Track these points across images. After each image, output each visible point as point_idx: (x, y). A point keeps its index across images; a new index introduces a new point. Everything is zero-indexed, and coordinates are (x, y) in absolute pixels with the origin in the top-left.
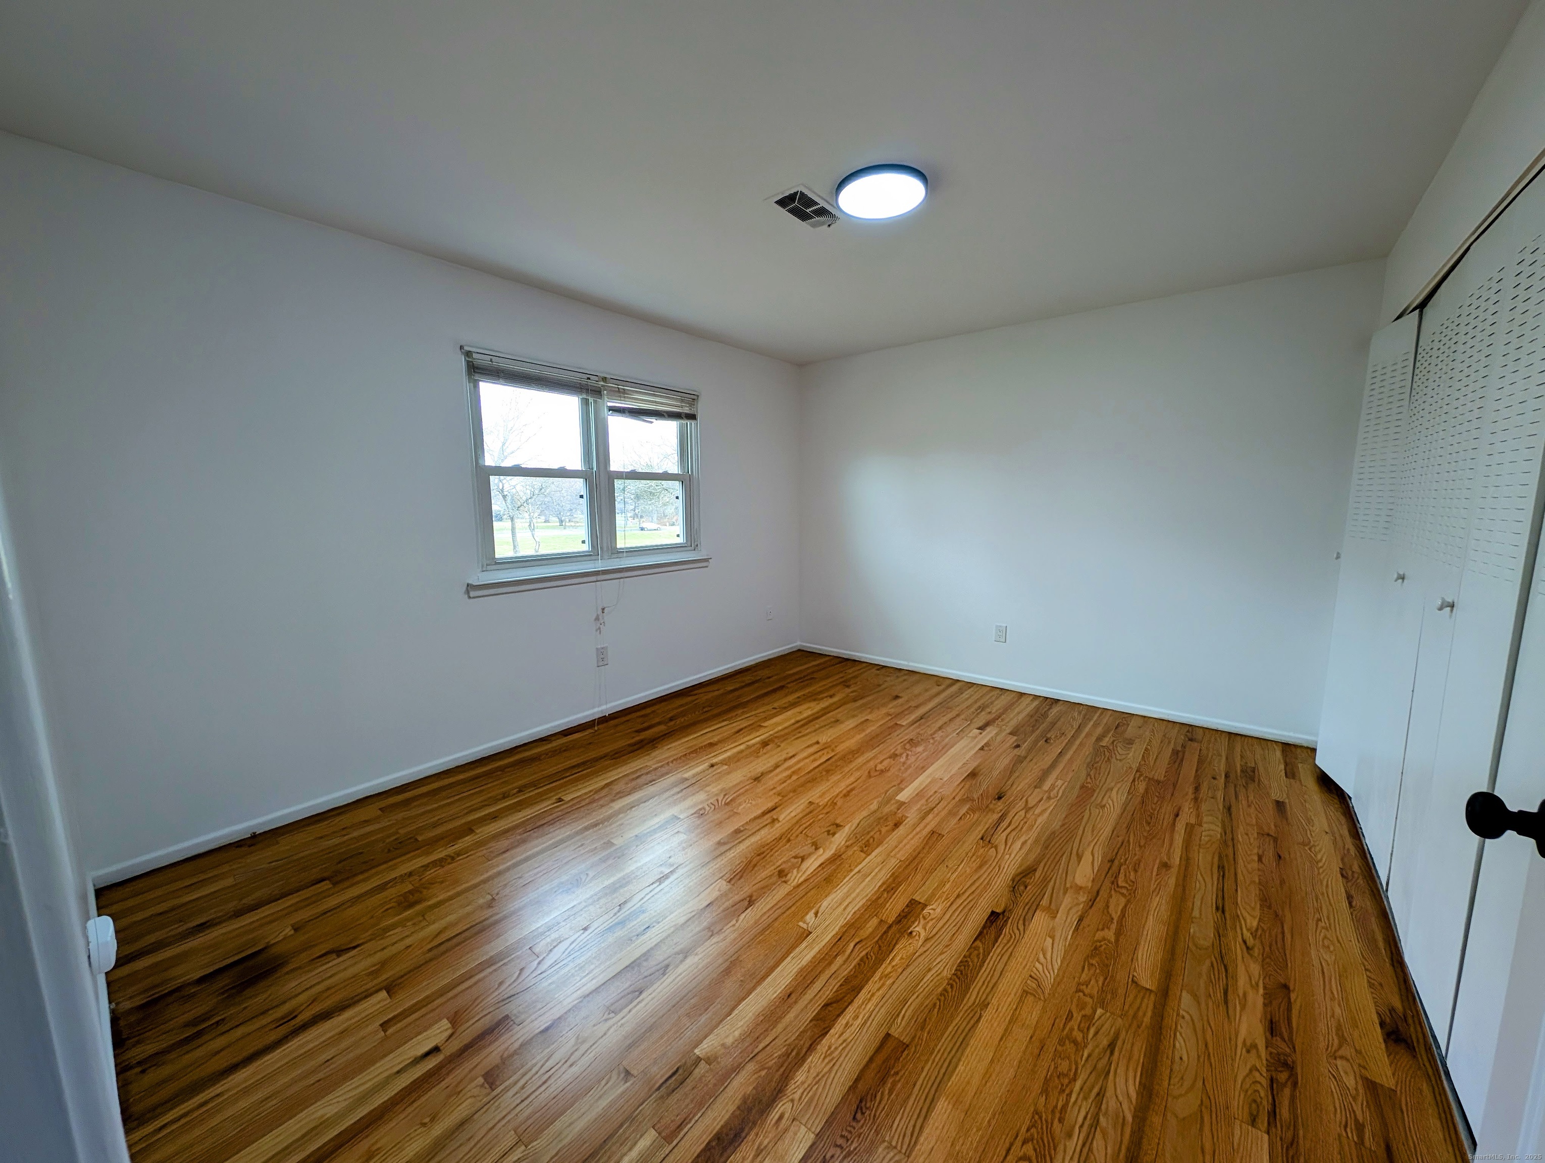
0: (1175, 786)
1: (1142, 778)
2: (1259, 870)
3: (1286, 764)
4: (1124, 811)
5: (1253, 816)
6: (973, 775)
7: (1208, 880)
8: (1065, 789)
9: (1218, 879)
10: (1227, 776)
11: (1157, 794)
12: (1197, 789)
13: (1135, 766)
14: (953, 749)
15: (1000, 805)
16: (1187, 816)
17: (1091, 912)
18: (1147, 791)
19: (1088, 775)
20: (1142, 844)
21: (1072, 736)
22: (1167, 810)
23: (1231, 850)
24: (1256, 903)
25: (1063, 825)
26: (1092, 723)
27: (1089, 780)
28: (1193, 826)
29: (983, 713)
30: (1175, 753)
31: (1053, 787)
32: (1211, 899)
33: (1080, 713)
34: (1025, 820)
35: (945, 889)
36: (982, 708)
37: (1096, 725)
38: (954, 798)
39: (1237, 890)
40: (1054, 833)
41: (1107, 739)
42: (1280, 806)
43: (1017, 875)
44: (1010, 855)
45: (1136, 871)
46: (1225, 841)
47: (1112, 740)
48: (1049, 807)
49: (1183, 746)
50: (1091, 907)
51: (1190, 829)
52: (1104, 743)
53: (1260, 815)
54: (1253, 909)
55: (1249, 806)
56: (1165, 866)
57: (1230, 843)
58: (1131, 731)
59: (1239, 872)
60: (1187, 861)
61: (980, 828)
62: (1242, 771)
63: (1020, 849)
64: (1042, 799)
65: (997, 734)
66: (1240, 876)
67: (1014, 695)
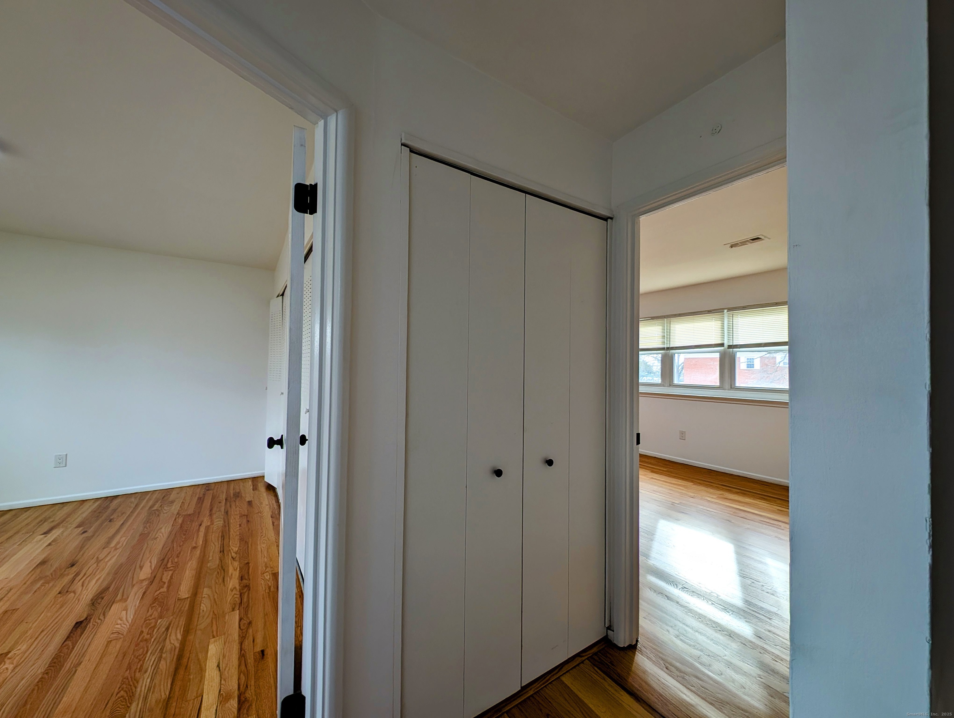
0: (199, 513)
1: (180, 516)
2: (240, 530)
3: (253, 486)
4: (170, 535)
5: (238, 511)
6: (43, 563)
7: (217, 544)
8: (127, 541)
9: (221, 541)
10: (226, 500)
11: (190, 520)
12: (211, 510)
13: (176, 512)
14: (16, 556)
15: (74, 569)
16: (206, 522)
17: (151, 587)
18: (183, 521)
19: (145, 527)
20: (181, 544)
21: (132, 512)
22: (195, 525)
23: (227, 528)
24: (237, 542)
25: (128, 558)
26: (145, 501)
27: (145, 529)
28: (209, 526)
29: (46, 523)
30: (199, 499)
31: (118, 543)
32: (217, 549)
33: (136, 498)
34: (98, 568)
36: (45, 520)
37: (148, 502)
38: (25, 584)
39: (229, 541)
40: (122, 564)
41: (157, 506)
42: (250, 503)
43: (96, 596)
44: (87, 590)
45: (178, 557)
46: (225, 526)
47: (160, 504)
48: (117, 554)
49: (204, 495)
50: (151, 585)
51: (207, 528)
52: (155, 508)
53: (241, 509)
54: (237, 544)
55: (236, 508)
56: (195, 548)
57: (227, 526)
58: (172, 496)
59: (231, 534)
60: (206, 541)
61: (57, 588)
62: (234, 495)
63: (95, 584)
64: (110, 552)
65: (63, 532)
66: (231, 536)
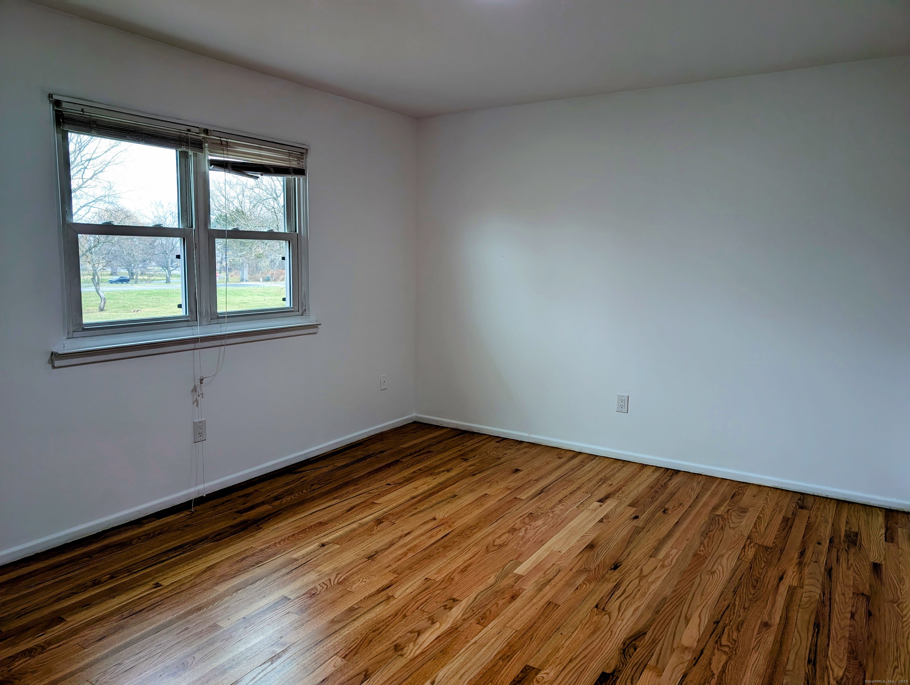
0: (782, 551)
1: (752, 545)
2: (850, 626)
3: (887, 529)
4: (733, 576)
5: (851, 578)
6: (591, 546)
7: (804, 636)
8: (678, 558)
9: (813, 636)
10: (831, 541)
11: (765, 560)
12: (802, 554)
13: (746, 534)
14: (572, 522)
15: (616, 575)
16: (791, 579)
17: (694, 669)
18: (755, 557)
19: (702, 543)
20: (746, 606)
21: (690, 506)
22: (773, 574)
23: (827, 608)
24: (844, 655)
25: (674, 591)
26: (709, 493)
27: (702, 548)
28: (795, 588)
29: (604, 485)
30: (786, 520)
31: (667, 556)
32: (804, 653)
33: (699, 483)
34: (639, 588)
35: (559, 655)
36: (604, 480)
37: (713, 495)
38: (571, 570)
39: (828, 645)
40: (665, 598)
41: (722, 508)
42: (876, 568)
43: (629, 638)
44: (623, 620)
45: (738, 630)
46: (823, 602)
47: (726, 510)
48: (663, 574)
49: (794, 514)
50: (695, 665)
51: (792, 591)
52: (719, 513)
53: (857, 576)
54: (841, 660)
55: (848, 568)
56: (766, 625)
57: (827, 603)
58: (746, 499)
59: (833, 627)
60: (786, 620)
61: (595, 597)
62: (846, 536)
63: (632, 615)
64: (656, 567)
65: (617, 507)
66: (833, 632)
67: (635, 466)
